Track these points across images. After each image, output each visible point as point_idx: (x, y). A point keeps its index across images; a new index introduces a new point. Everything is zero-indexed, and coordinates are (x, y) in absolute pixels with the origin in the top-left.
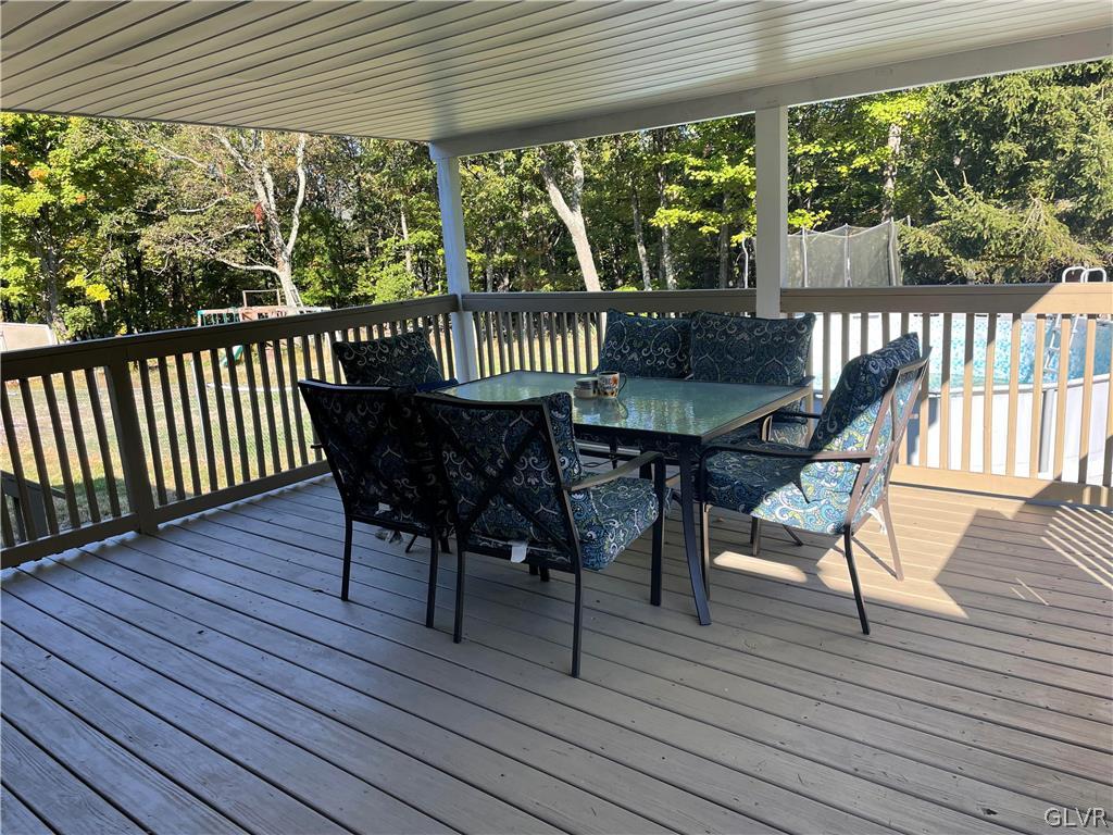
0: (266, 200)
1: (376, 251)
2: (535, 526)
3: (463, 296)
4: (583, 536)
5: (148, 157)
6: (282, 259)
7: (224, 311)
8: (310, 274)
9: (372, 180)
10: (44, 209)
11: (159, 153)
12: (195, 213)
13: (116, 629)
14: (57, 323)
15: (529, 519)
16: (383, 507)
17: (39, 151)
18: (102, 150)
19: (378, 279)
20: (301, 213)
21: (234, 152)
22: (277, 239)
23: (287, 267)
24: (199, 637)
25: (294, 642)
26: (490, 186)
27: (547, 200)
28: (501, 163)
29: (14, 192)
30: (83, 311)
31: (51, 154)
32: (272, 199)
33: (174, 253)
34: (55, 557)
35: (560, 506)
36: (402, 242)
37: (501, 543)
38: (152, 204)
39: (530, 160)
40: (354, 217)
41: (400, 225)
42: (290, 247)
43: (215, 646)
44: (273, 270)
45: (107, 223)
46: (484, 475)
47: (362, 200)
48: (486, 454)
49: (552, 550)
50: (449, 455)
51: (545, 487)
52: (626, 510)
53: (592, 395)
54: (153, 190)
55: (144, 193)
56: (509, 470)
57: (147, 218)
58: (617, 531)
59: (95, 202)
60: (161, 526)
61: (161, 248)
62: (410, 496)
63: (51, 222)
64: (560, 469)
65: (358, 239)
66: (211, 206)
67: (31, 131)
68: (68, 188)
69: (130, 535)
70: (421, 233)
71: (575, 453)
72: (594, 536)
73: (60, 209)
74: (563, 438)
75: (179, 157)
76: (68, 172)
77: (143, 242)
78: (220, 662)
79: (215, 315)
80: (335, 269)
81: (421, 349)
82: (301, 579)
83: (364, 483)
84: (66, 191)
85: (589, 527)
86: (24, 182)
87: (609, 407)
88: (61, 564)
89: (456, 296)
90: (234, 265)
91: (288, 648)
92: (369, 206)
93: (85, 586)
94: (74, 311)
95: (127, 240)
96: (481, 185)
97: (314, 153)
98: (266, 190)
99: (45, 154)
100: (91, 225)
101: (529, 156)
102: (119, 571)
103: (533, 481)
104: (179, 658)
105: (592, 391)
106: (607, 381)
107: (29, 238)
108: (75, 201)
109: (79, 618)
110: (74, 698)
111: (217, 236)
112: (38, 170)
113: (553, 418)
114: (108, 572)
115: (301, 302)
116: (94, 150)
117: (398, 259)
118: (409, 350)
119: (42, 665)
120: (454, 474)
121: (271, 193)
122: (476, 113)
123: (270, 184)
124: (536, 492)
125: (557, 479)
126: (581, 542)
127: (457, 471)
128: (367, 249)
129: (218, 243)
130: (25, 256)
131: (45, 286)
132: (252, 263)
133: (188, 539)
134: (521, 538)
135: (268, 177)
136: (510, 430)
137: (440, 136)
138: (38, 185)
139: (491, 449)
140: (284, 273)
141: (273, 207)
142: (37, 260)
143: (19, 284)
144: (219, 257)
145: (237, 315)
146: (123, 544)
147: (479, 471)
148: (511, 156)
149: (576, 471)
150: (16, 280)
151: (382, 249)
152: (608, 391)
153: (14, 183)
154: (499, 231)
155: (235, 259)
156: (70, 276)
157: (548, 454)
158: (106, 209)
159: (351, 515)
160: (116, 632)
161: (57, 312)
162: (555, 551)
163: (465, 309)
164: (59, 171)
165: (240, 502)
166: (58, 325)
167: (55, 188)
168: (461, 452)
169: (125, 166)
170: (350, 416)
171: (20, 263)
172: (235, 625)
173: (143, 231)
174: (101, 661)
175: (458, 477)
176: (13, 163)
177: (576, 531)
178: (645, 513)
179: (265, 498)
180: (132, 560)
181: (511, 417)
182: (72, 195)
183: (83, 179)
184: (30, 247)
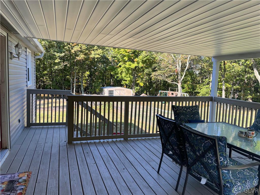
0: (179, 69)
1: (203, 82)
2: (209, 175)
3: (214, 98)
4: (225, 184)
5: (156, 58)
6: (180, 81)
7: (165, 91)
8: (186, 85)
9: (205, 65)
10: (136, 67)
11: (158, 57)
12: (163, 70)
13: (109, 161)
14: (133, 89)
15: (208, 172)
16: (171, 153)
17: (137, 56)
18: (148, 56)
19: (202, 88)
20: (186, 72)
21: (174, 58)
22: (179, 77)
23: (180, 83)
24: (123, 170)
25: (142, 180)
26: (236, 68)
27: (253, 73)
28: (241, 63)
29: (131, 64)
30: (138, 88)
31: (139, 57)
32: (180, 68)
33: (157, 78)
34: (107, 140)
35: (218, 172)
36: (210, 80)
37: (199, 176)
38: (155, 68)
39: (249, 62)
40: (199, 73)
41: (210, 76)
42: (182, 79)
43: (125, 174)
44: (177, 84)
45: (146, 71)
46: (196, 154)
47: (201, 70)
48: (197, 148)
49: (214, 185)
50: (187, 145)
51: (213, 165)
52: (244, 179)
53: (244, 136)
54: (156, 65)
55: (154, 65)
56: (203, 155)
57: (154, 70)
58: (239, 186)
59: (145, 66)
60: (129, 139)
61: (155, 77)
62: (177, 152)
63: (136, 70)
64: (219, 161)
65: (199, 79)
66: (167, 69)
67: (136, 52)
68: (141, 63)
69: (122, 139)
71: (226, 157)
72: (229, 186)
73: (139, 67)
74: (222, 151)
75: (163, 58)
76: (141, 60)
77: (152, 75)
78: (124, 179)
79: (163, 92)
80: (192, 85)
81: (196, 111)
82: (150, 163)
83: (167, 144)
84: (140, 64)
85: (228, 182)
86: (133, 62)
87: (249, 142)
88: (108, 142)
89: (212, 97)
90: (169, 82)
91: (140, 181)
92: (203, 71)
93: (109, 149)
95: (149, 75)
96: (233, 68)
97: (192, 58)
98: (179, 66)
99: (138, 57)
100: (143, 71)
101: (249, 61)
102: (116, 147)
103: (210, 162)
104: (117, 174)
105: (244, 135)
106: (250, 133)
107: (132, 72)
109: (104, 156)
110: (93, 175)
111: (166, 75)
112: (136, 60)
113: (219, 144)
114: (114, 147)
115: (182, 92)
116: (147, 56)
117: (208, 84)
118: (192, 110)
119: (92, 165)
120: (188, 151)
121: (180, 67)
122: (227, 50)
123: (180, 65)
124: (211, 165)
125: (218, 163)
126: (224, 186)
127: (189, 150)
128: (201, 81)
129: (166, 77)
130: (131, 76)
131: (133, 82)
132: (172, 82)
133: (132, 144)
134: (205, 177)
135: (180, 63)
136: (205, 144)
137: (216, 56)
138: (136, 63)
139: (198, 147)
140: (179, 85)
141: (180, 70)
142: (132, 77)
143: (128, 81)
144: (166, 80)
145: (167, 93)
146: (120, 141)
147: (194, 152)
148: (243, 61)
149: (225, 163)
151: (204, 81)
152: (249, 136)
153: (132, 62)
154: (237, 80)
155: (169, 81)
156: (138, 80)
157: (215, 155)
158: (146, 68)
159: (163, 152)
160: (109, 162)
161: (134, 87)
162: (215, 185)
163: (214, 101)
164: (140, 60)
165: (147, 138)
167: (138, 63)
168: (190, 145)
169: (152, 60)
170: (166, 126)
171: (129, 77)
172: (131, 170)
173: (152, 73)
174: (103, 169)
175: (189, 152)
176: (132, 58)
177: (223, 182)
178: (252, 183)
179: (152, 138)
180: (120, 145)
181: (206, 140)
182: (141, 65)
183: (144, 62)
184: (131, 74)
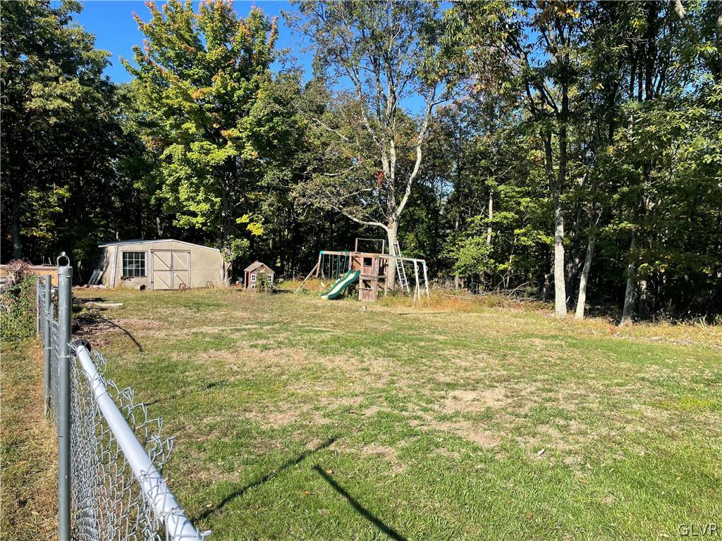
0: (388, 168)
1: (464, 225)
6: (392, 218)
7: (338, 253)
10: (228, 160)
12: (333, 176)
14: (226, 248)
17: (230, 122)
19: (462, 247)
23: (394, 225)
29: (211, 147)
30: (245, 242)
32: (393, 170)
33: (312, 205)
36: (486, 220)
38: (304, 167)
41: (487, 207)
42: (400, 210)
44: (384, 227)
57: (297, 178)
61: (304, 200)
66: (346, 171)
68: (248, 148)
70: (504, 213)
75: (330, 130)
77: (292, 194)
79: (331, 256)
84: (246, 150)
90: (355, 220)
94: (238, 241)
95: (282, 192)
98: (390, 162)
108: (250, 157)
111: (345, 195)
121: (393, 165)
123: (394, 159)
128: (457, 223)
129: (345, 200)
130: (213, 198)
132: (368, 220)
135: (393, 152)
138: (229, 144)
140: (392, 232)
141: (393, 176)
142: (219, 199)
143: (203, 216)
144: (345, 211)
145: (348, 257)
150: (201, 212)
151: (470, 224)
153: (212, 141)
155: (356, 215)
161: (227, 240)
166: (226, 250)
167: (240, 147)
171: (206, 200)
173: (294, 186)
176: (215, 126)
182: (249, 153)
